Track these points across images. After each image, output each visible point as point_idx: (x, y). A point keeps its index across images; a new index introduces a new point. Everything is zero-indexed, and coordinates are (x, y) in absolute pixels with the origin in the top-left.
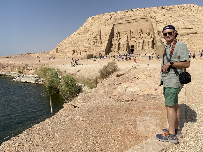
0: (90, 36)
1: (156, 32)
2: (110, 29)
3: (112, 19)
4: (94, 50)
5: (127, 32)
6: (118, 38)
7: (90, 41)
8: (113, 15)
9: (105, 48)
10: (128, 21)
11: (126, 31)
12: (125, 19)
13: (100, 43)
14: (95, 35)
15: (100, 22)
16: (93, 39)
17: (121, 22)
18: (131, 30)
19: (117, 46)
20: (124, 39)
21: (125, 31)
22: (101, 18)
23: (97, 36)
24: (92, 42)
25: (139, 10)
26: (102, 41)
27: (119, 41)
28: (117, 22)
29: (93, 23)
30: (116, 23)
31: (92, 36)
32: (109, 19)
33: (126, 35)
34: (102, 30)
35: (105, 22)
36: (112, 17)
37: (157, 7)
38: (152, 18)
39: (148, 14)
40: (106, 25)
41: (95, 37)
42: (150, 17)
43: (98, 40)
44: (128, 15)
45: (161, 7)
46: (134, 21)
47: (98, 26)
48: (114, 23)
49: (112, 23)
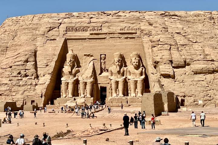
0: (10, 60)
1: (151, 62)
2: (57, 48)
3: (63, 27)
4: (21, 92)
5: (93, 58)
7: (12, 72)
8: (65, 20)
9: (45, 90)
10: (96, 36)
11: (92, 56)
12: (89, 30)
13: (33, 77)
14: (24, 59)
15: (34, 31)
16: (18, 68)
17: (80, 36)
18: (101, 55)
19: (70, 87)
20: (87, 72)
21: (88, 55)
22: (37, 24)
23: (27, 61)
24: (15, 74)
25: (119, 14)
26: (39, 73)
27: (75, 75)
28: (72, 35)
29: (19, 33)
30: (70, 36)
31: (16, 60)
32: (54, 26)
34: (38, 49)
35: (47, 32)
36: (61, 24)
37: (155, 12)
38: (144, 33)
39: (136, 24)
40: (48, 40)
41: (24, 65)
42: (141, 32)
43: (29, 71)
44: (96, 24)
45: (163, 13)
46: (108, 37)
47: (31, 40)
48: (65, 37)
49: (62, 36)
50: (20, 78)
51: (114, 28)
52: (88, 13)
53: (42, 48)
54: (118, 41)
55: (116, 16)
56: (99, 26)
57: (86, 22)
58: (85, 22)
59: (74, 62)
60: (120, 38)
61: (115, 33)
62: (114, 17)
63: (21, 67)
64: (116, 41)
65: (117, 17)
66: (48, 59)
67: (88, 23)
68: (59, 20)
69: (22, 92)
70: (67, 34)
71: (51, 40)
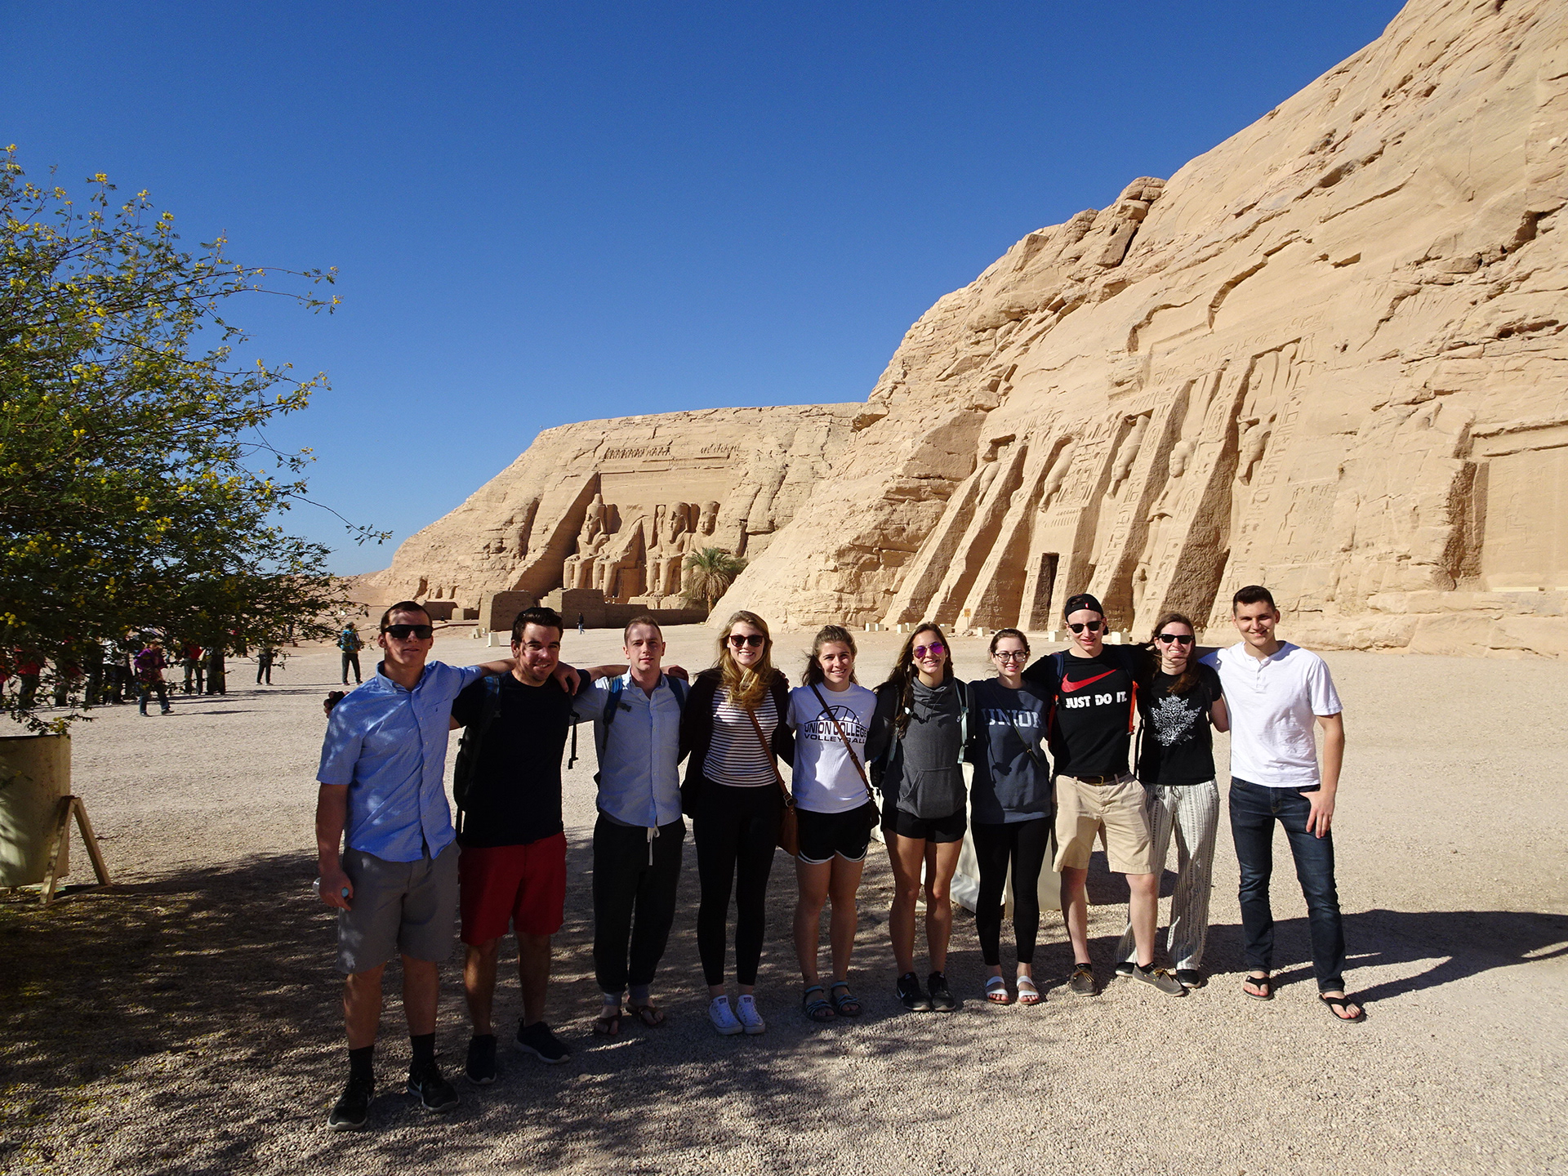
2: (574, 493)
4: (480, 584)
5: (642, 513)
6: (597, 538)
8: (614, 433)
10: (654, 466)
11: (641, 508)
12: (645, 452)
14: (506, 517)
16: (488, 535)
17: (624, 467)
18: (657, 506)
21: (635, 507)
22: (564, 444)
23: (511, 522)
25: (713, 416)
27: (596, 550)
28: (611, 465)
30: (607, 468)
32: (587, 448)
33: (637, 524)
34: (546, 495)
35: (571, 461)
36: (603, 441)
38: (740, 458)
39: (736, 437)
40: (569, 476)
41: (501, 529)
42: (737, 456)
43: (509, 541)
44: (662, 439)
46: (674, 468)
48: (597, 470)
49: (592, 468)
51: (691, 449)
52: (661, 416)
53: (551, 493)
54: (692, 476)
55: (703, 421)
56: (666, 444)
57: (647, 435)
58: (644, 435)
59: (598, 520)
60: (695, 468)
61: (688, 459)
62: (700, 423)
63: (495, 535)
65: (704, 423)
66: (552, 515)
67: (649, 438)
68: (603, 432)
69: (483, 582)
70: (603, 464)
71: (572, 476)
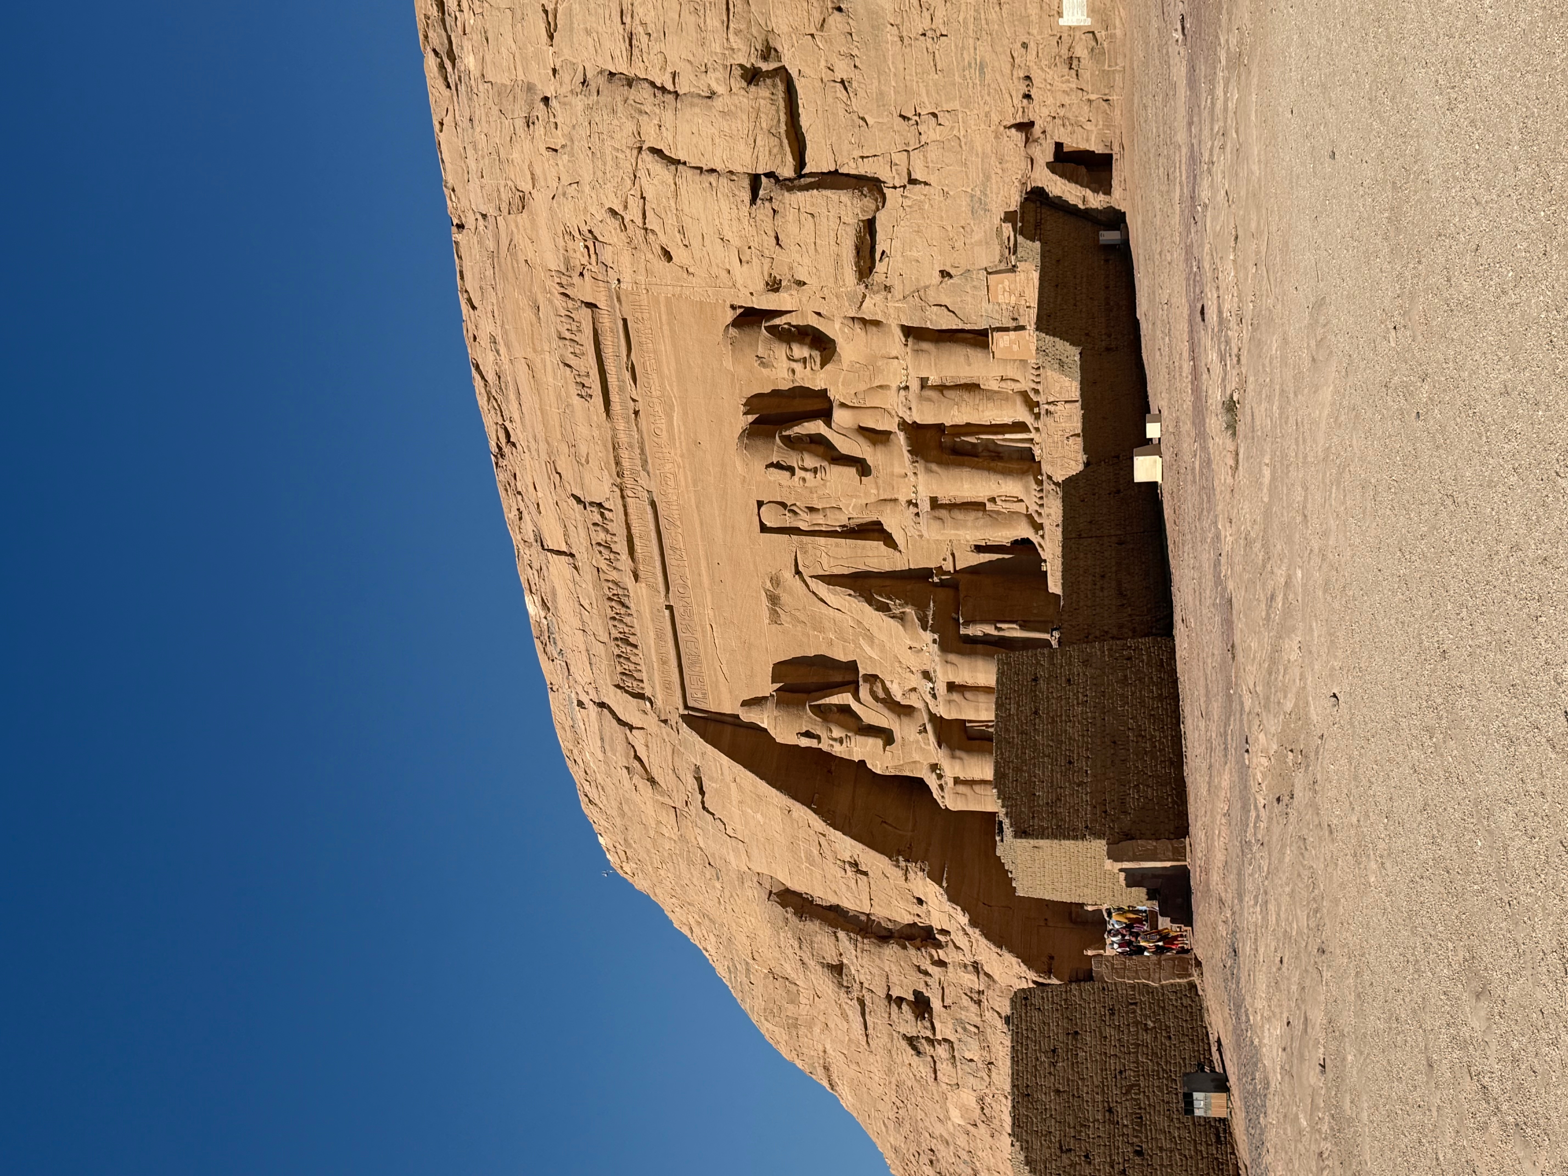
3: (623, 706)
5: (788, 575)
12: (612, 577)
17: (659, 636)
18: (764, 529)
27: (909, 711)
30: (667, 686)
33: (822, 589)
34: (761, 868)
35: (663, 793)
36: (602, 705)
37: (442, 124)
38: (585, 261)
39: (535, 289)
40: (703, 803)
41: (862, 1002)
42: (581, 274)
43: (894, 979)
44: (571, 529)
45: (435, 69)
46: (643, 480)
47: (718, 885)
49: (674, 734)
50: (941, 1051)
51: (583, 430)
52: (516, 538)
53: (755, 852)
54: (662, 424)
55: (508, 401)
56: (582, 514)
57: (569, 576)
58: (571, 585)
60: (636, 413)
61: (612, 438)
62: (516, 416)
63: (877, 1019)
64: (664, 435)
65: (512, 396)
66: (816, 852)
67: (576, 568)
68: (580, 704)
70: (659, 702)
71: (702, 792)
